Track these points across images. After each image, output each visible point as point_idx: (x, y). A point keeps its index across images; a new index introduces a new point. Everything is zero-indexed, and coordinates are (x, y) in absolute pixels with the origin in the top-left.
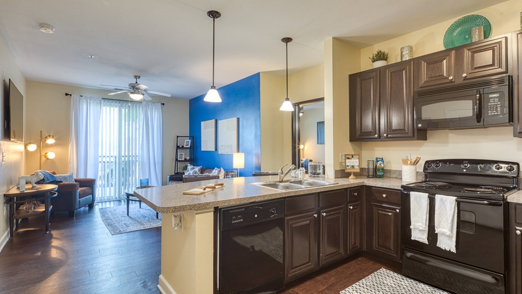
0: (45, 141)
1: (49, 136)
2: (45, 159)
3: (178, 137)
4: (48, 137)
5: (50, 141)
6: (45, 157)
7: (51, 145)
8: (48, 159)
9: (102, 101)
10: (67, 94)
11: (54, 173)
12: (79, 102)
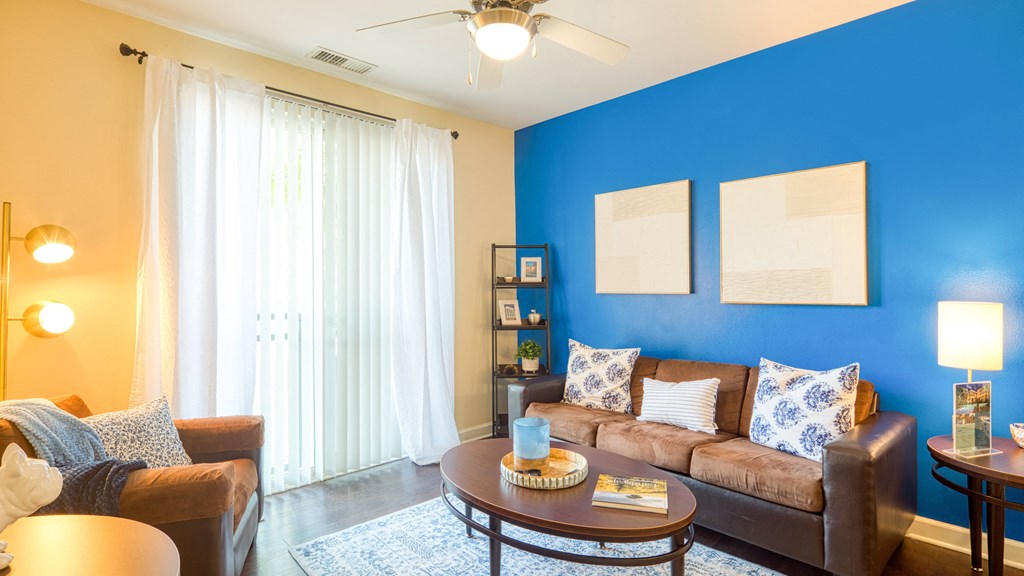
0: (29, 250)
1: (48, 229)
2: (26, 334)
3: (494, 247)
4: (42, 234)
5: (52, 252)
6: (27, 328)
7: (56, 273)
8: (41, 335)
9: (267, 101)
10: (126, 50)
11: (80, 408)
12: (179, 91)
